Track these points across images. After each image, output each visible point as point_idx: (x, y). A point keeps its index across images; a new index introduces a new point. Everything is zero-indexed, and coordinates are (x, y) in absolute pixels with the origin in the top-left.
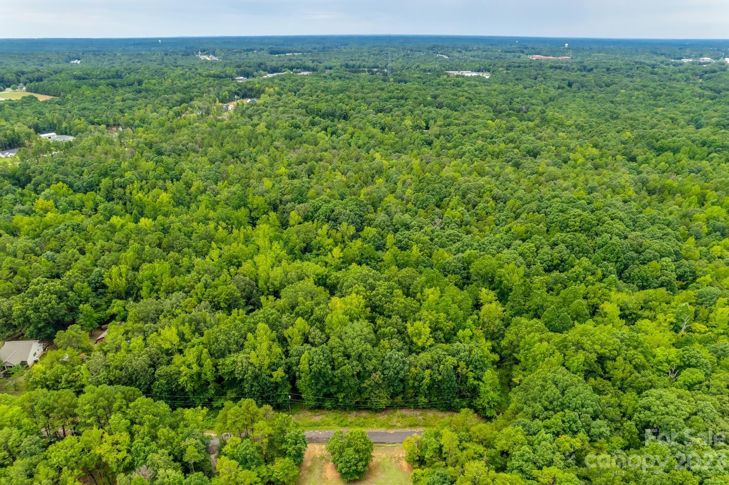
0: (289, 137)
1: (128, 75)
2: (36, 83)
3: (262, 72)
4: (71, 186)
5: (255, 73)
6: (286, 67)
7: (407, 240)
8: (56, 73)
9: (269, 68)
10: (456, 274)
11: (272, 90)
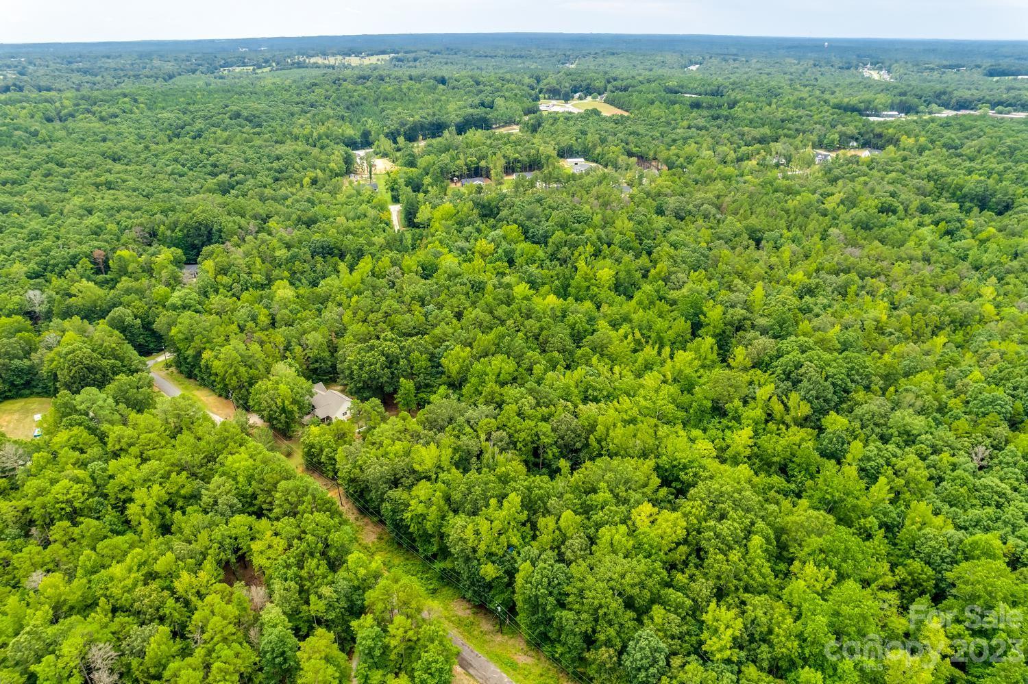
0: (865, 226)
1: (730, 92)
2: (618, 92)
3: (934, 107)
4: (525, 232)
5: (921, 108)
6: (987, 102)
7: (882, 461)
8: (649, 81)
9: (954, 101)
10: (928, 563)
11: (911, 141)
